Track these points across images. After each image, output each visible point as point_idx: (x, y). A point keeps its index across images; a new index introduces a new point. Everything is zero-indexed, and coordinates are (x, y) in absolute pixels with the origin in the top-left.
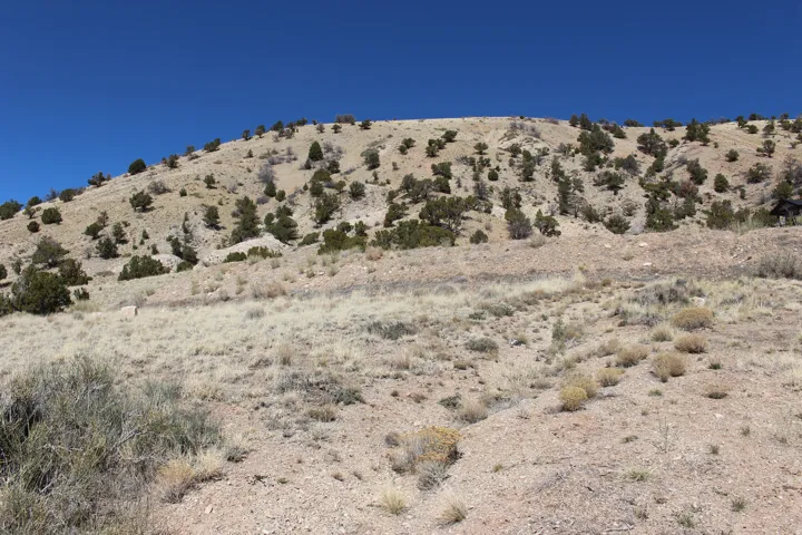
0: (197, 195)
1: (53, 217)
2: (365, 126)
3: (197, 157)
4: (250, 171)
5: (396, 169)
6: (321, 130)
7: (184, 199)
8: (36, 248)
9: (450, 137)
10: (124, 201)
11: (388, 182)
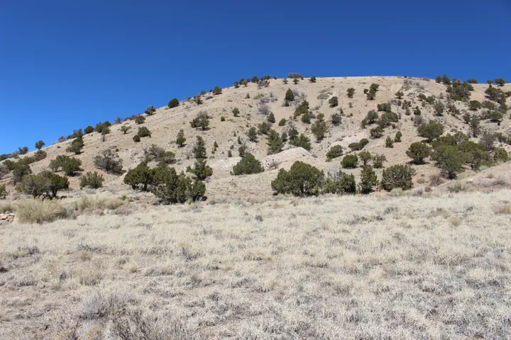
0: (231, 120)
1: (145, 133)
2: (313, 80)
3: (211, 97)
4: (251, 107)
5: (351, 107)
6: (286, 82)
7: (224, 122)
8: (143, 152)
9: (374, 88)
10: (184, 123)
11: (352, 115)
